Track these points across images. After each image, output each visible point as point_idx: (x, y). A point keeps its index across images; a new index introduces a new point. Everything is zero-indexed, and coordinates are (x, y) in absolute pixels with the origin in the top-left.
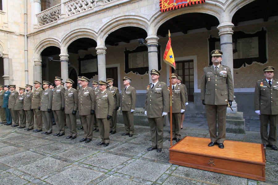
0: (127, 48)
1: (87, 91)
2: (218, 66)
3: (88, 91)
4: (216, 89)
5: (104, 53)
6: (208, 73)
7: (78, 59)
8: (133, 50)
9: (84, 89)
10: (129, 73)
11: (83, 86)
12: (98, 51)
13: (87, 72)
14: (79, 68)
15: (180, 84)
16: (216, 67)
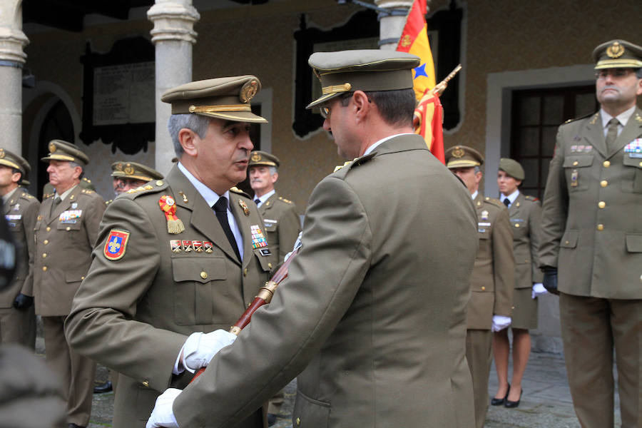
0: (307, 17)
1: (75, 205)
2: (623, 118)
3: (77, 209)
4: (601, 226)
5: (188, 38)
6: (574, 148)
7: (83, 59)
8: (335, 30)
9: (63, 197)
10: (311, 134)
11: (61, 186)
12: (160, 29)
13: (121, 122)
14: (83, 99)
15: (516, 194)
16: (610, 123)
